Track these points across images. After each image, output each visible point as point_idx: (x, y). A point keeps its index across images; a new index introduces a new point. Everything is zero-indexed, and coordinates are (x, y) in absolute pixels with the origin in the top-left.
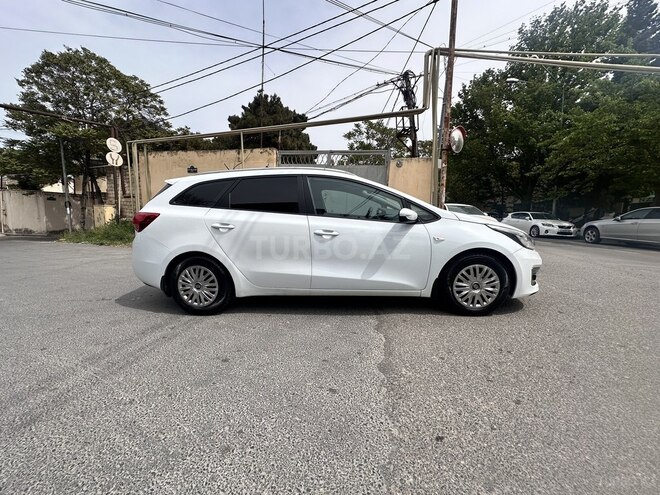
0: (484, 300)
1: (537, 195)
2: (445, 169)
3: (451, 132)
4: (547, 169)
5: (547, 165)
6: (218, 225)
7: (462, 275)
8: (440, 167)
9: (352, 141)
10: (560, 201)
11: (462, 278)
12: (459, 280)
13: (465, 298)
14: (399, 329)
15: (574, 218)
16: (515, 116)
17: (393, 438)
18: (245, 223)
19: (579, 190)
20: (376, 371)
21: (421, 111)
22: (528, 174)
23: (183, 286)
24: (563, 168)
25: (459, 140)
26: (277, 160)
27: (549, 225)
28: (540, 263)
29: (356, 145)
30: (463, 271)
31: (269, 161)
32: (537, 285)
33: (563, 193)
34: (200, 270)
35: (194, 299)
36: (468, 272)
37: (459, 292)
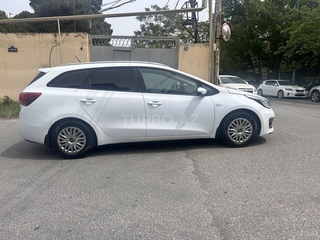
0: (244, 138)
1: (283, 66)
2: (219, 53)
3: (222, 27)
4: (288, 49)
5: (288, 46)
6: (85, 100)
7: (232, 124)
8: (215, 50)
9: (143, 23)
10: (297, 72)
11: (232, 126)
12: (231, 128)
13: (234, 138)
14: (199, 156)
15: (306, 84)
16: (266, 8)
17: (206, 195)
18: (103, 98)
19: (310, 63)
20: (192, 175)
21: (200, 10)
22: (275, 53)
23: (61, 140)
24: (298, 48)
25: (228, 32)
26: (89, 43)
27: (290, 90)
28: (274, 116)
29: (146, 26)
30: (233, 122)
31: (83, 43)
32: (273, 128)
33: (299, 66)
34: (73, 129)
35: (69, 149)
36: (235, 122)
37: (231, 134)
